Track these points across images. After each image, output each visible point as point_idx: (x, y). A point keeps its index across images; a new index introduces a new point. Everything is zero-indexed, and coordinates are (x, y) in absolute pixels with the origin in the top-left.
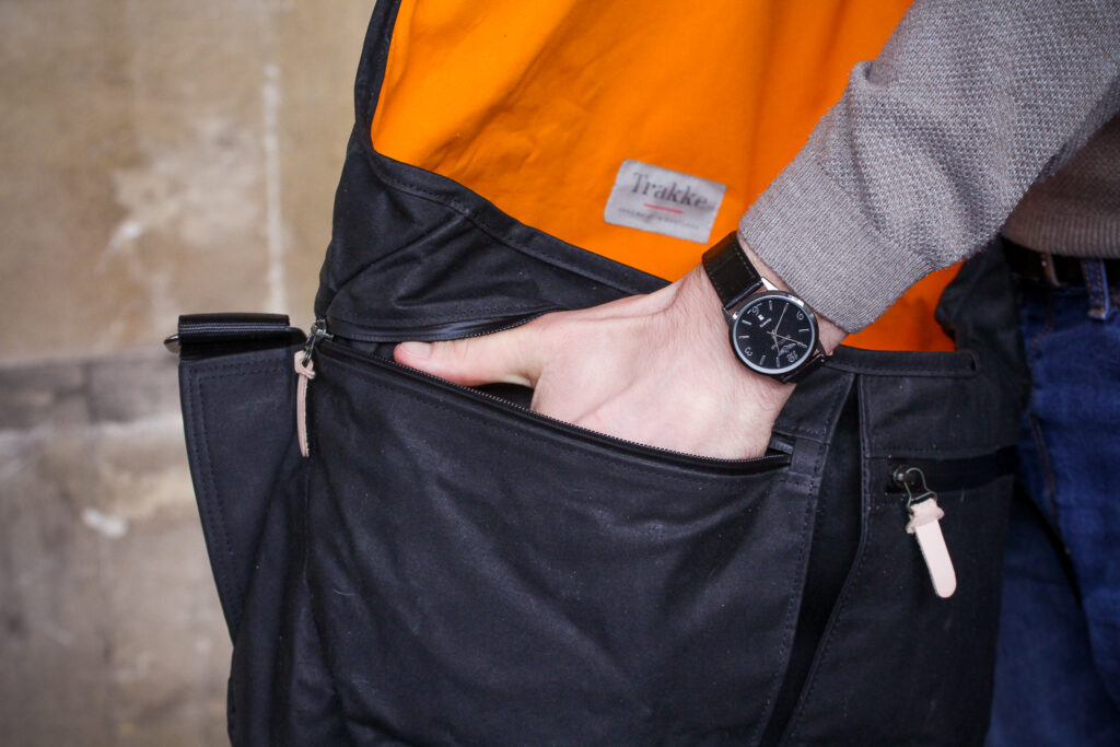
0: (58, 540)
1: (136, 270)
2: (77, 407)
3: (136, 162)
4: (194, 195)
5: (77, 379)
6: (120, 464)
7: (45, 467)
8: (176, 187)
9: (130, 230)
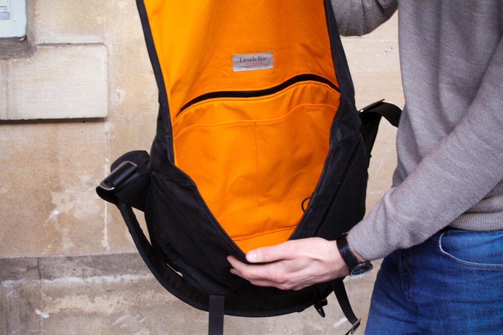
0: (25, 319)
1: (57, 226)
2: (35, 273)
3: (59, 189)
4: (78, 202)
5: (35, 264)
6: (48, 294)
7: (22, 293)
8: (72, 199)
9: (56, 212)
